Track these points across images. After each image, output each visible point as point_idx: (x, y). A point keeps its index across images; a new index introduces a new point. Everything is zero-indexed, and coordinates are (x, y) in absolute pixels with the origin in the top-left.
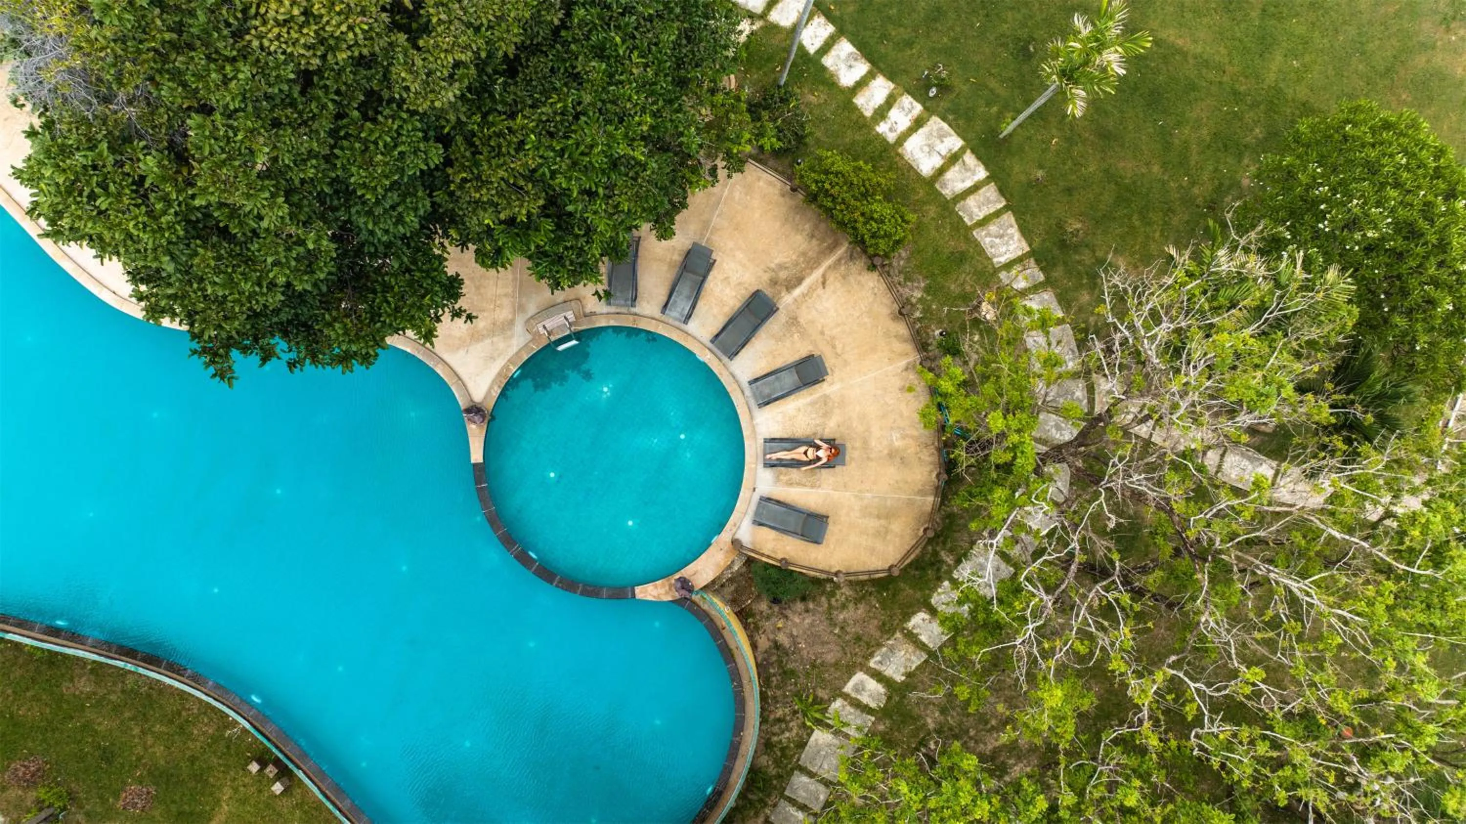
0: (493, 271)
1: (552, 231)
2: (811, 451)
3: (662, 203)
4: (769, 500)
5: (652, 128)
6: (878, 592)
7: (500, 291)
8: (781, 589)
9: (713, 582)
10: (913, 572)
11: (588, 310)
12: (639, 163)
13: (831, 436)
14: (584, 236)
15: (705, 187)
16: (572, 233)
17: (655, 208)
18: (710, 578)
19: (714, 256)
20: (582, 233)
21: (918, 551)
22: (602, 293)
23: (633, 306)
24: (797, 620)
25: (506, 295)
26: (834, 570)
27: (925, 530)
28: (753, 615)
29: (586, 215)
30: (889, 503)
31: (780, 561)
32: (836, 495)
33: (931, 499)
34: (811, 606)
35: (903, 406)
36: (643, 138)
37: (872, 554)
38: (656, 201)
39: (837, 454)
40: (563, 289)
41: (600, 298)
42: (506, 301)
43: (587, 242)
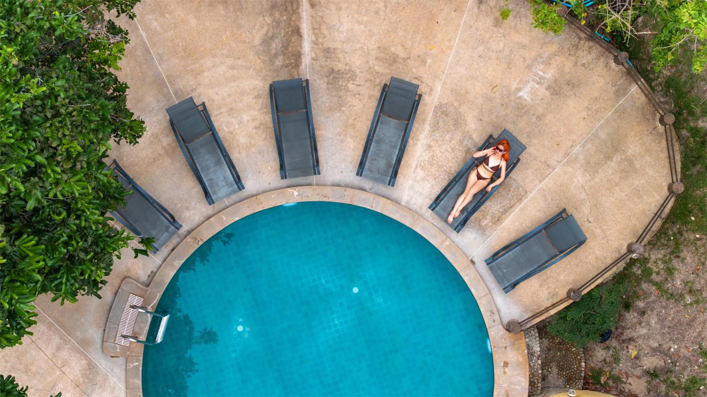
0: (25, 339)
1: (37, 244)
2: (482, 170)
3: (103, 107)
4: (496, 255)
5: (21, 53)
6: (686, 223)
7: (49, 352)
8: (598, 320)
9: (532, 384)
10: (694, 171)
11: (144, 277)
12: (45, 97)
13: (485, 137)
14: (69, 215)
15: (121, 51)
16: (56, 226)
17: (103, 118)
18: (525, 383)
19: (198, 101)
20: (64, 214)
21: (677, 147)
22: (141, 247)
23: (178, 227)
24: (643, 331)
25: (59, 348)
26: (624, 250)
27: (662, 121)
28: (600, 372)
29: (51, 195)
30: (603, 135)
31: (568, 297)
32: (548, 183)
33: (634, 89)
34: (641, 304)
35: (517, 38)
36: (23, 71)
37: (640, 197)
38: (96, 112)
39: (508, 148)
40: (104, 282)
41: (144, 252)
42: (65, 354)
43: (78, 217)
